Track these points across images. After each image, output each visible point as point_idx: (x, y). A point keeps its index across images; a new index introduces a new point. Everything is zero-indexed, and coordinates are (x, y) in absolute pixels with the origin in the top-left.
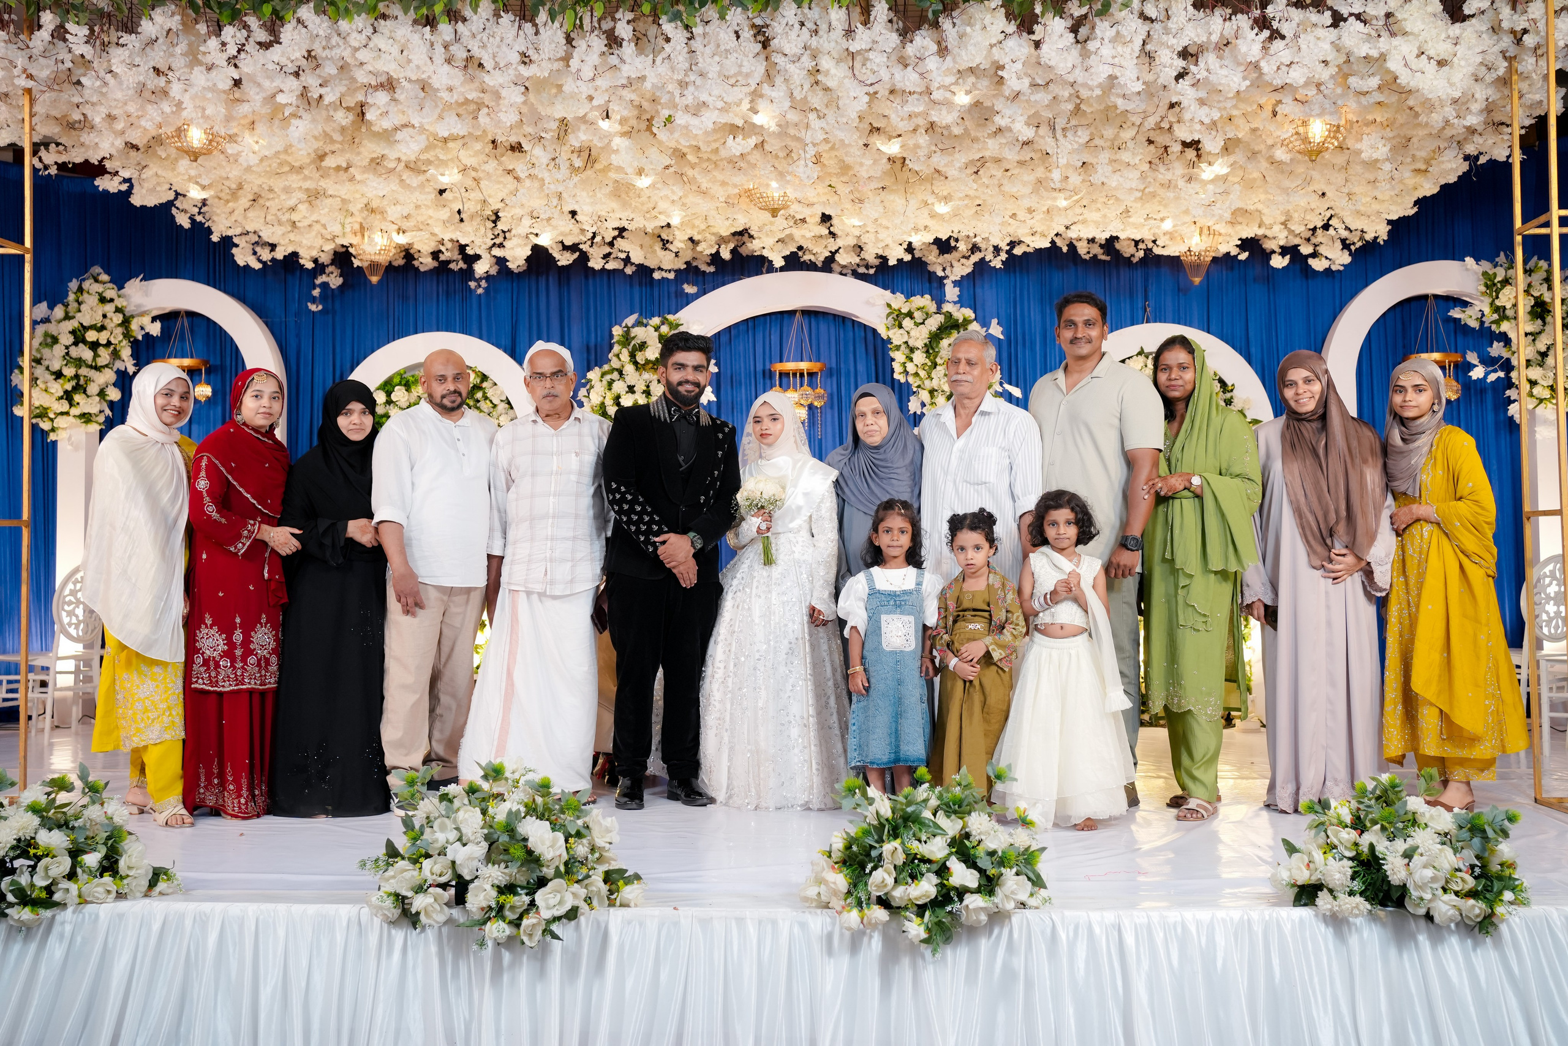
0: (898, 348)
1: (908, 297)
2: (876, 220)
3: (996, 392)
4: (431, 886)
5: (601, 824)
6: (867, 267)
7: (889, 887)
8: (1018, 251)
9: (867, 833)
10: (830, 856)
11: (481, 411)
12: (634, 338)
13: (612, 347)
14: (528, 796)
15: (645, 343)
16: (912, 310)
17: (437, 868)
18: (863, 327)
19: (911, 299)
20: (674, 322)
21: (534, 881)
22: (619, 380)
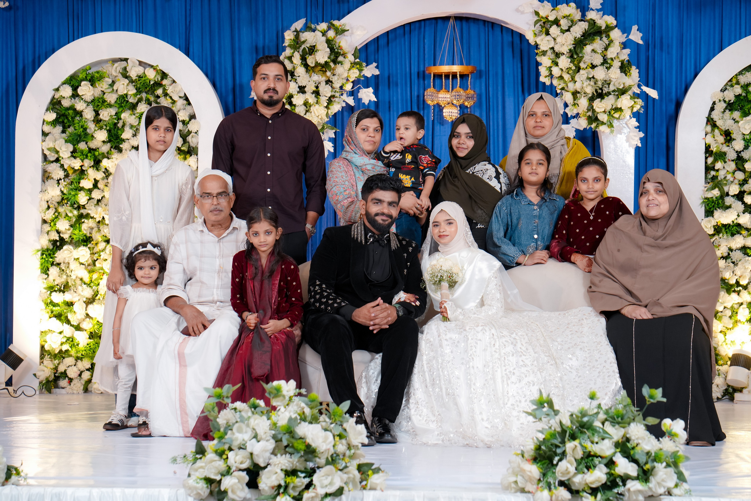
0: (544, 53)
1: (555, 5)
3: (634, 93)
4: (234, 471)
5: (355, 429)
7: (572, 474)
9: (553, 436)
12: (304, 42)
13: (284, 49)
14: (300, 409)
15: (314, 46)
16: (558, 18)
17: (239, 458)
18: (511, 32)
19: (558, 7)
20: (340, 27)
21: (309, 468)
22: (291, 81)
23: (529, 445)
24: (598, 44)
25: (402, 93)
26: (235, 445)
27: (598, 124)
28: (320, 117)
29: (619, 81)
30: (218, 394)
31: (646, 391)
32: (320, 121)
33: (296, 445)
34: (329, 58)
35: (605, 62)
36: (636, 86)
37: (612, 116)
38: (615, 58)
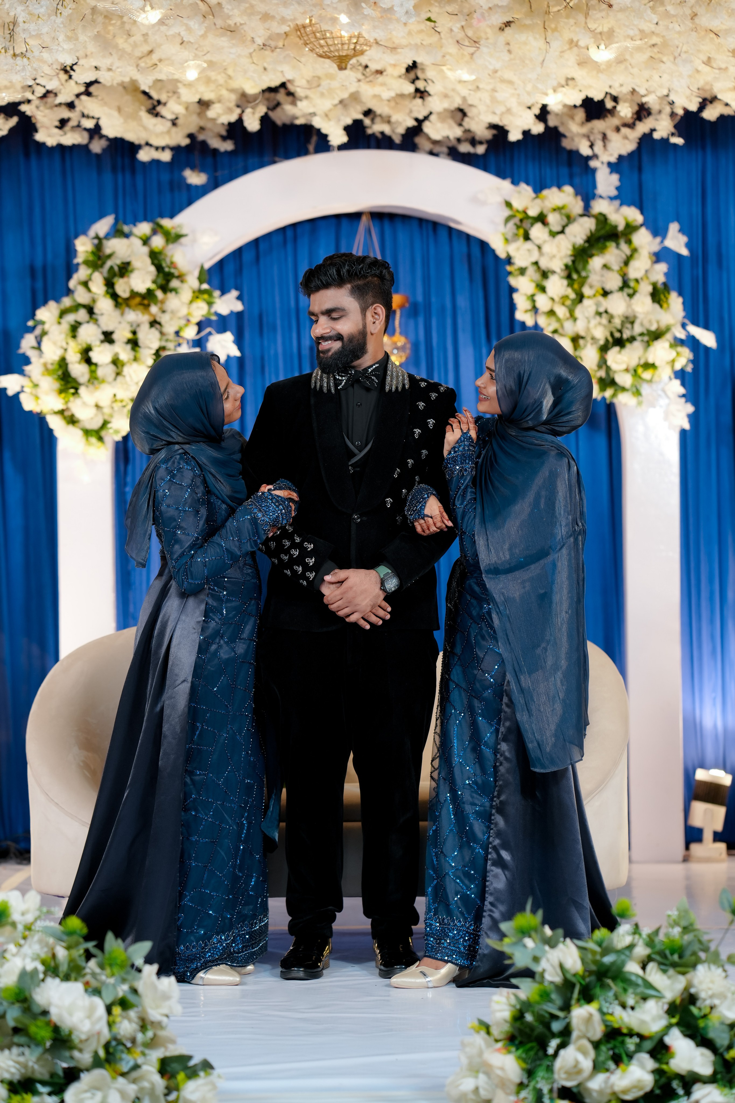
0: (522, 271)
1: (538, 189)
2: (496, 71)
3: (676, 339)
5: (155, 988)
6: (474, 142)
7: (586, 1073)
8: (710, 114)
9: (547, 996)
10: (488, 1032)
12: (109, 256)
13: (76, 268)
14: (45, 949)
15: (128, 264)
16: (545, 212)
19: (545, 192)
20: (173, 232)
21: (61, 1073)
22: (88, 322)
23: (500, 1011)
24: (613, 255)
25: (284, 343)
27: (616, 390)
29: (649, 317)
31: (726, 900)
33: (33, 1029)
34: (154, 282)
35: (625, 284)
36: (680, 328)
37: (640, 377)
38: (642, 279)
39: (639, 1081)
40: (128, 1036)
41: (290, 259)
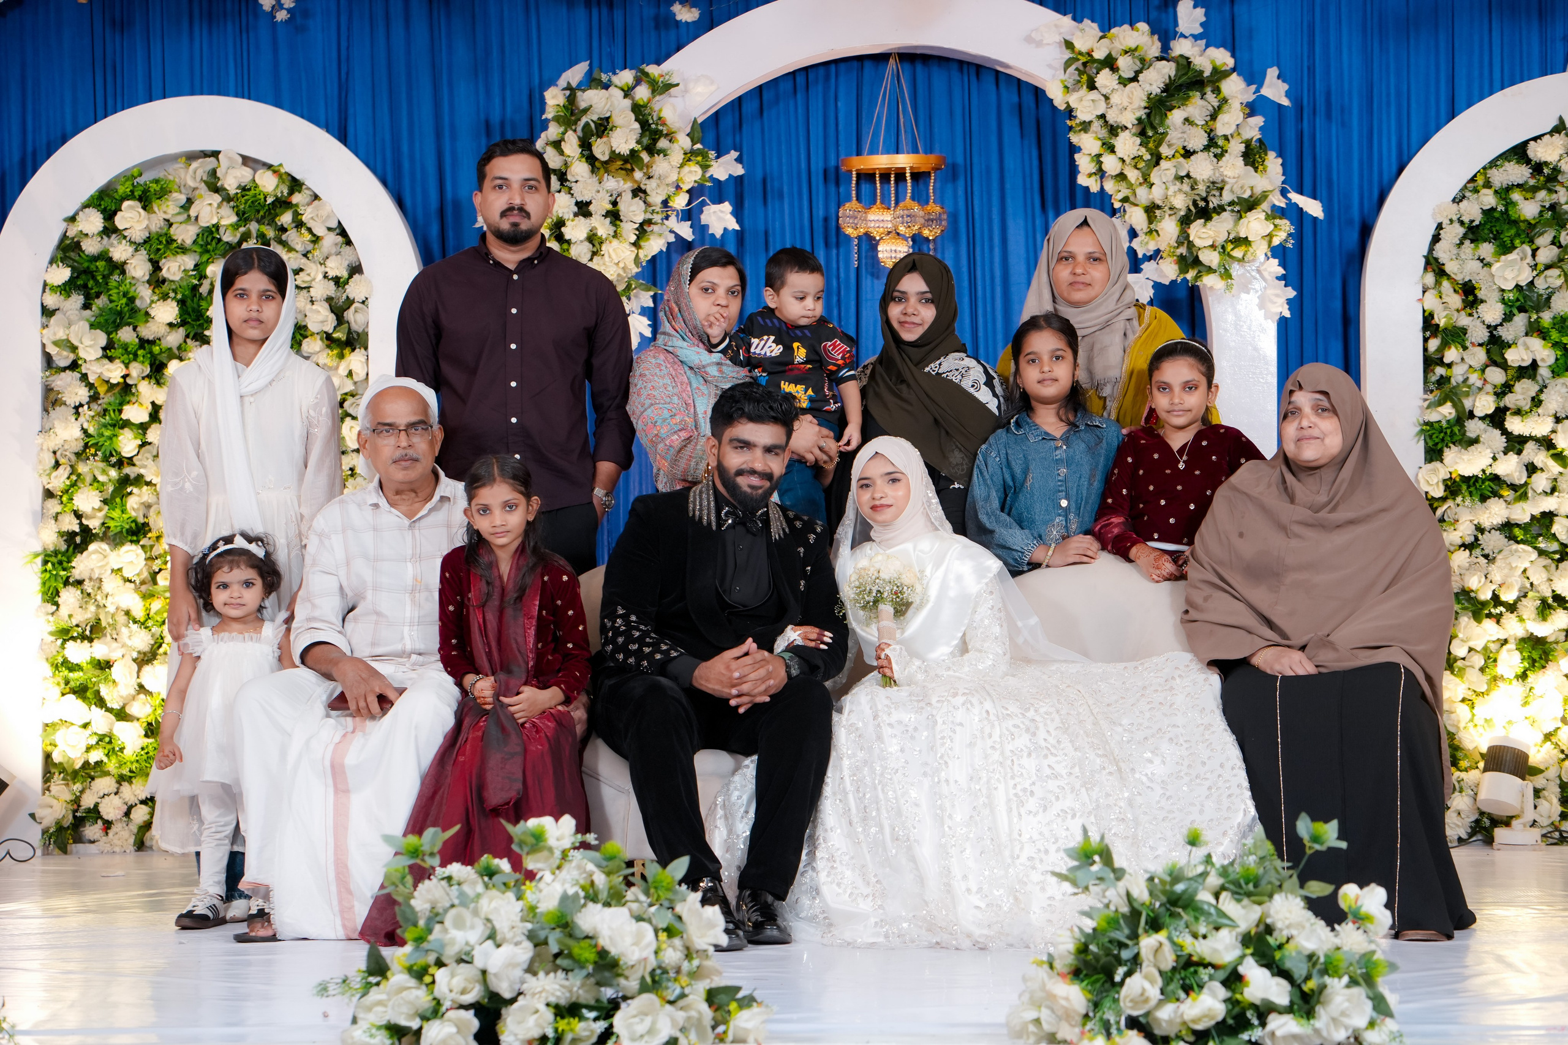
0: (1086, 126)
1: (1106, 27)
3: (1274, 207)
4: (447, 1010)
7: (1153, 1002)
9: (1113, 922)
10: (1051, 967)
11: (291, 249)
12: (586, 111)
13: (544, 125)
14: (584, 875)
15: (607, 119)
16: (1114, 54)
17: (458, 982)
18: (1016, 82)
19: (1113, 31)
20: (661, 79)
21: (605, 1000)
23: (1063, 943)
24: (1197, 107)
25: (792, 214)
26: (449, 954)
27: (1200, 272)
28: (621, 265)
29: (1241, 182)
30: (411, 849)
31: (1304, 826)
32: (622, 273)
33: (576, 951)
34: (638, 142)
35: (1212, 143)
36: (1278, 194)
37: (1229, 255)
38: (1232, 136)
39: (1210, 1010)
40: (673, 964)
41: (800, 110)
